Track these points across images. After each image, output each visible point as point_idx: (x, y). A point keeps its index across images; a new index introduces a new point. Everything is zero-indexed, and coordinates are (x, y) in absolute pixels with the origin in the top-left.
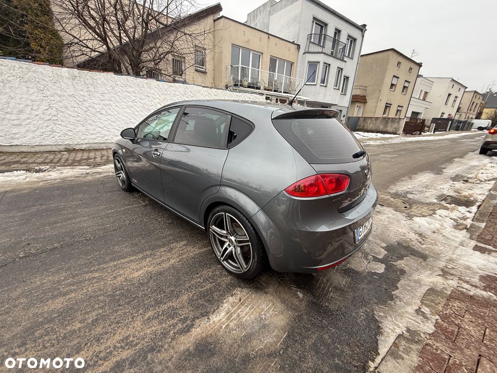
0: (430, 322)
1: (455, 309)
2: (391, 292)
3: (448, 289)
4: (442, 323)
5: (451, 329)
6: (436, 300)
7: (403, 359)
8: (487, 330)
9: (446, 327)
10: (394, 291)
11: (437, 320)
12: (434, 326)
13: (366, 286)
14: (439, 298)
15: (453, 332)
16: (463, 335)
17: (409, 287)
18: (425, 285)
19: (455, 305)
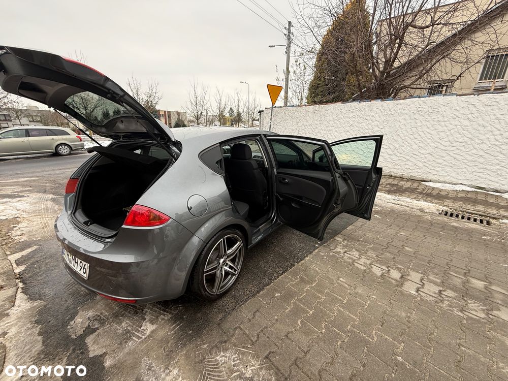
10: (41, 329)
13: (66, 305)
17: (27, 350)
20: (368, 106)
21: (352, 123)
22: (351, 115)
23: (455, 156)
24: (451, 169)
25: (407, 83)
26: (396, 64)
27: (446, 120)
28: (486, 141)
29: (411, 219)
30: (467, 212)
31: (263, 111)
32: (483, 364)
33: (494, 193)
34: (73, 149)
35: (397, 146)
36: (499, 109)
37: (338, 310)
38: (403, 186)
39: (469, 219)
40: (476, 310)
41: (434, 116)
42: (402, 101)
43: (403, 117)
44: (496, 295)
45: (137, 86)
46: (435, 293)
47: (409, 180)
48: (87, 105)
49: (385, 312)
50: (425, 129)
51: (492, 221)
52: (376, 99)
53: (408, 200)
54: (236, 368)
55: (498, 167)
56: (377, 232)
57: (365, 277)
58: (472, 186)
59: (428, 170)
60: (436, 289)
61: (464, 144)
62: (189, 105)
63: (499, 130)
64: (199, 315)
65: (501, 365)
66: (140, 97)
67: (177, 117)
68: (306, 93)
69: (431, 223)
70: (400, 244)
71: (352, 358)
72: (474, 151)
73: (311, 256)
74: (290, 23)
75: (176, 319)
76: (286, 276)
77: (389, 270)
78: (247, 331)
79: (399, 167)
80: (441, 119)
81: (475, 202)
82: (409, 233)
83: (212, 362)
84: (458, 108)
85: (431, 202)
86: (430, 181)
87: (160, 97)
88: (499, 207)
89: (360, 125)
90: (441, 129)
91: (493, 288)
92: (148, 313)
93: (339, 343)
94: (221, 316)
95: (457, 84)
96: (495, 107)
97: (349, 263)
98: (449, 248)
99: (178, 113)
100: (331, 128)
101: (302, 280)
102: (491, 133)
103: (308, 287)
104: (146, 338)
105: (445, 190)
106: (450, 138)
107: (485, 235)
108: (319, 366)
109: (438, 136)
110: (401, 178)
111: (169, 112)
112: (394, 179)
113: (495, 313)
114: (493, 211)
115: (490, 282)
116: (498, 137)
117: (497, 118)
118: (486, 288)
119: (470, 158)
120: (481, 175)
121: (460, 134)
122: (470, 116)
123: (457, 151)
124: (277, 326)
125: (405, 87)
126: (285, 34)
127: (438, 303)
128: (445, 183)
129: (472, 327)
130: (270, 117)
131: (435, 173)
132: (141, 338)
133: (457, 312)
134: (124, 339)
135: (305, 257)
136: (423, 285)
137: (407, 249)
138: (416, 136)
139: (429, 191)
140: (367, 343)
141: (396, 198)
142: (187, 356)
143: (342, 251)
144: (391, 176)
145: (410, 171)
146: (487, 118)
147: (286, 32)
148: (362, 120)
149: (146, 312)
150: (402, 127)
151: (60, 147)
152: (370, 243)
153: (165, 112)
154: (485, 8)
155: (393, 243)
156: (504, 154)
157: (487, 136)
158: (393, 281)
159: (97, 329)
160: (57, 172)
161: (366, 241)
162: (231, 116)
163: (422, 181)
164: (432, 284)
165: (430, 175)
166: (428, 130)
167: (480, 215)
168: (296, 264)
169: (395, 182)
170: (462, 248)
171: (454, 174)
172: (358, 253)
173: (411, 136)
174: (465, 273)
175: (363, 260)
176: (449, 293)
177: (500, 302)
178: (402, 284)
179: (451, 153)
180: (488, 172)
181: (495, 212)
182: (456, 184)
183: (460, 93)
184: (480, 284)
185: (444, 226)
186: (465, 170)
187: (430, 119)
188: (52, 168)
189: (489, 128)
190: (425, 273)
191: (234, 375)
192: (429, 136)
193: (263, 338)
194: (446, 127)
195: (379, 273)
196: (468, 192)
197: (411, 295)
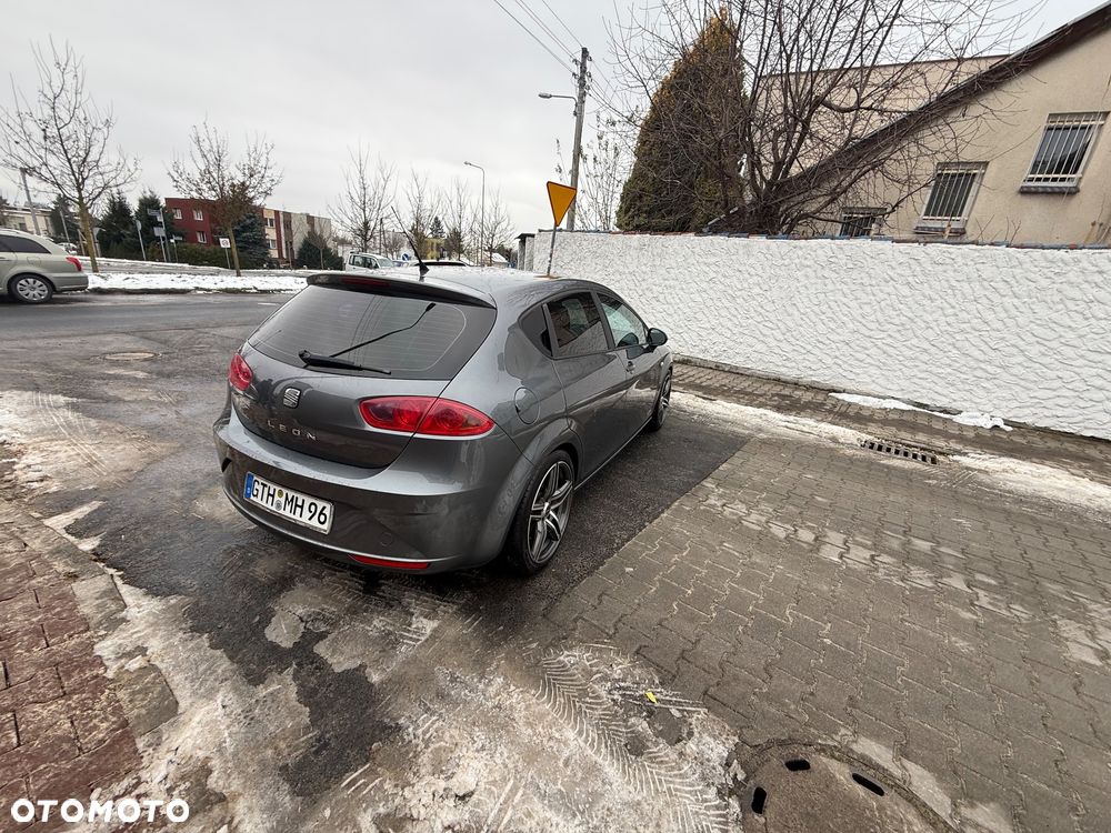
0: (113, 657)
1: (96, 716)
2: (209, 632)
3: (151, 750)
4: (95, 673)
5: (76, 677)
6: (143, 700)
7: (97, 599)
8: (15, 740)
9: (83, 671)
10: (210, 639)
11: (106, 669)
12: (100, 657)
14: (144, 711)
15: (69, 677)
16: (50, 688)
17: (205, 671)
18: (191, 705)
19: (105, 725)
20: (744, 246)
21: (712, 275)
22: (713, 260)
23: (885, 348)
24: (878, 372)
25: (811, 207)
26: (795, 170)
27: (874, 283)
28: (933, 325)
29: (819, 453)
30: (903, 444)
31: (533, 236)
32: (932, 640)
33: (942, 415)
34: (59, 288)
35: (791, 324)
36: (955, 271)
37: (730, 587)
38: (799, 399)
39: (906, 454)
40: (921, 578)
41: (855, 274)
42: (803, 242)
43: (803, 272)
44: (947, 559)
45: (218, 147)
46: (865, 559)
47: (810, 388)
48: (84, 179)
49: (799, 587)
50: (839, 297)
51: (940, 458)
52: (758, 233)
53: (811, 422)
54: (595, 669)
55: (949, 370)
56: (769, 475)
57: (763, 540)
58: (909, 402)
59: (841, 371)
60: (867, 554)
61: (900, 328)
62: (347, 204)
63: (953, 307)
64: (506, 604)
65: (954, 639)
66: (226, 173)
67: (307, 227)
68: (616, 204)
69: (851, 460)
70: (807, 493)
71: (761, 645)
72: (914, 341)
73: (669, 512)
74: (585, 51)
75: (468, 611)
76: (635, 544)
77: (796, 531)
78: (595, 622)
79: (794, 364)
80: (866, 281)
81: (913, 427)
82: (818, 475)
83: (553, 664)
84: (894, 264)
85: (848, 427)
86: (844, 391)
87: (276, 179)
88: (948, 436)
89: (728, 281)
90: (865, 299)
91: (942, 549)
92: (413, 605)
93: (740, 628)
94: (544, 604)
95: (891, 219)
96: (949, 267)
97: (733, 521)
98: (880, 497)
99: (310, 219)
100: (672, 283)
101: (663, 547)
102: (940, 312)
103: (676, 558)
104: (426, 641)
105: (868, 408)
106: (879, 314)
107: (929, 479)
108: (718, 658)
109: (860, 311)
110: (796, 385)
111: (288, 215)
112: (785, 387)
113: (945, 580)
114: (940, 443)
115: (938, 543)
116: (951, 319)
117: (952, 287)
118: (933, 549)
119: (909, 353)
120: (924, 383)
121: (894, 310)
122: (910, 279)
123: (889, 340)
124: (642, 611)
125: (807, 216)
126: (574, 74)
127: (870, 571)
128: (868, 395)
129: (917, 598)
130: (549, 251)
131: (853, 376)
132: (418, 640)
133: (896, 582)
134: (388, 644)
135: (660, 513)
136: (848, 549)
137: (820, 499)
138: (824, 308)
139: (843, 409)
140: (779, 626)
141: (792, 418)
142: (509, 659)
143: (719, 504)
144: (779, 380)
145: (811, 373)
146: (937, 285)
147: (577, 70)
148: (731, 272)
149: (409, 603)
150: (802, 290)
151: (23, 282)
152: (761, 492)
153: (277, 213)
154: (940, 89)
155: (797, 491)
156: (958, 349)
157: (935, 316)
158: (805, 545)
159: (328, 633)
160: (40, 343)
161: (754, 487)
162: (436, 237)
163: (830, 391)
164: (860, 548)
165: (844, 380)
166: (845, 300)
167: (922, 449)
168: (647, 524)
169: (787, 392)
170: (898, 497)
171: (881, 381)
172: (744, 506)
173: (816, 309)
174: (905, 532)
175: (754, 517)
176: (885, 558)
177: (951, 567)
178: (818, 550)
179: (879, 343)
180: (935, 379)
181: (943, 444)
182: (884, 398)
183: (896, 236)
184: (924, 546)
185: (870, 464)
186: (899, 373)
187: (849, 280)
188: (17, 333)
189: (938, 303)
190: (848, 533)
191: (595, 677)
192: (845, 309)
193: (624, 629)
194: (874, 295)
195: (782, 535)
196: (903, 411)
197: (832, 563)
